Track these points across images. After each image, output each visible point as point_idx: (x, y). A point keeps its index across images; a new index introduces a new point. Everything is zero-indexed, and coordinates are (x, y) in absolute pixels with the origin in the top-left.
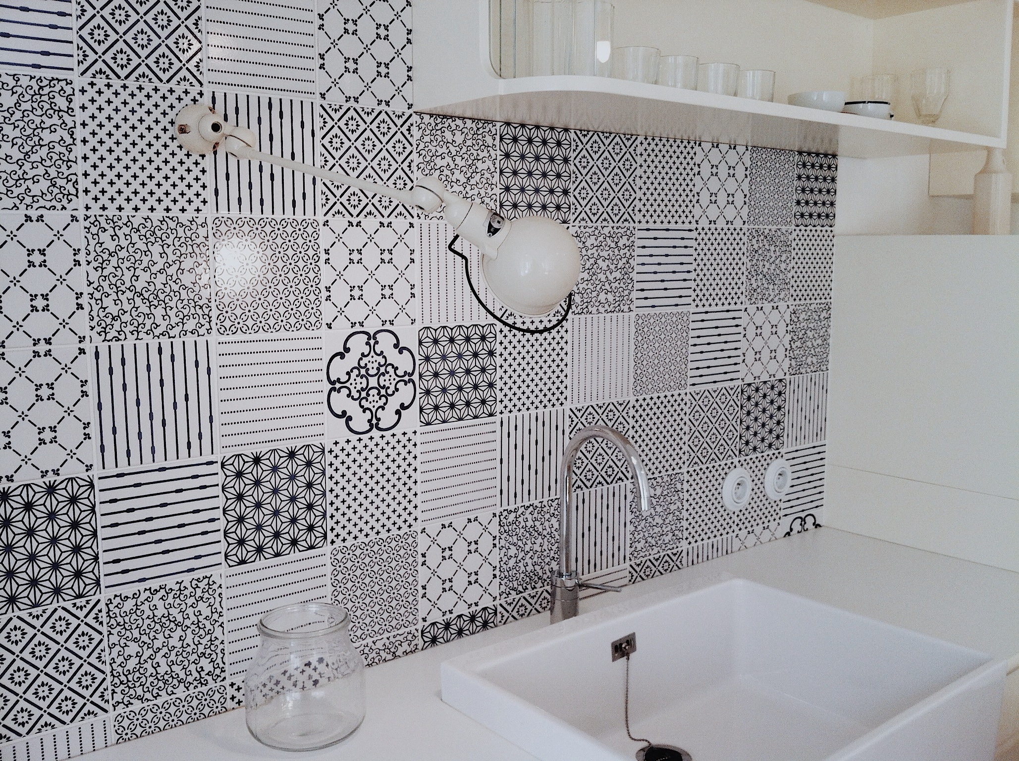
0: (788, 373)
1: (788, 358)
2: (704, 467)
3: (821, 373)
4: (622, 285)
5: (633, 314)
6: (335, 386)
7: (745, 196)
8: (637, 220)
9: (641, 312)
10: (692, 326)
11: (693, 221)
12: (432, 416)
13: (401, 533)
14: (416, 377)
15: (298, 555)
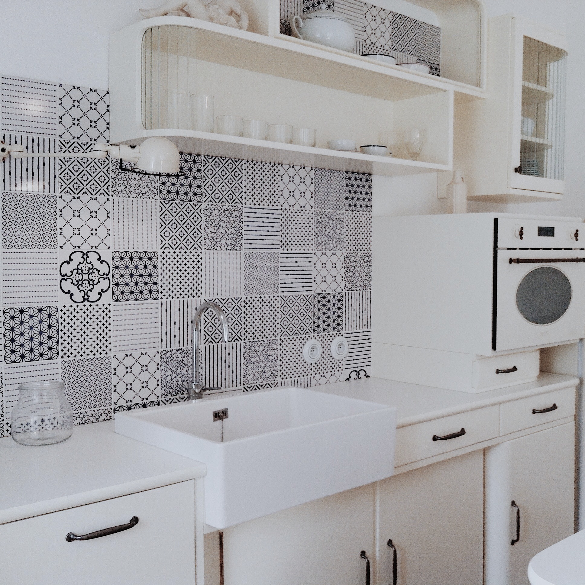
0: (344, 290)
1: (344, 282)
2: (291, 337)
3: (366, 291)
4: (235, 236)
5: (243, 252)
6: (64, 277)
7: (312, 193)
8: (243, 203)
9: (248, 251)
10: (280, 260)
11: (279, 205)
12: (120, 297)
13: (102, 356)
14: (110, 276)
15: (43, 362)
